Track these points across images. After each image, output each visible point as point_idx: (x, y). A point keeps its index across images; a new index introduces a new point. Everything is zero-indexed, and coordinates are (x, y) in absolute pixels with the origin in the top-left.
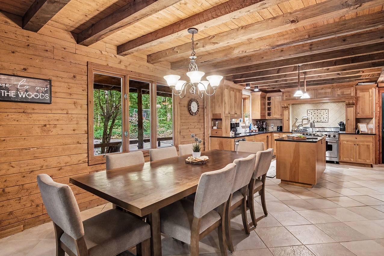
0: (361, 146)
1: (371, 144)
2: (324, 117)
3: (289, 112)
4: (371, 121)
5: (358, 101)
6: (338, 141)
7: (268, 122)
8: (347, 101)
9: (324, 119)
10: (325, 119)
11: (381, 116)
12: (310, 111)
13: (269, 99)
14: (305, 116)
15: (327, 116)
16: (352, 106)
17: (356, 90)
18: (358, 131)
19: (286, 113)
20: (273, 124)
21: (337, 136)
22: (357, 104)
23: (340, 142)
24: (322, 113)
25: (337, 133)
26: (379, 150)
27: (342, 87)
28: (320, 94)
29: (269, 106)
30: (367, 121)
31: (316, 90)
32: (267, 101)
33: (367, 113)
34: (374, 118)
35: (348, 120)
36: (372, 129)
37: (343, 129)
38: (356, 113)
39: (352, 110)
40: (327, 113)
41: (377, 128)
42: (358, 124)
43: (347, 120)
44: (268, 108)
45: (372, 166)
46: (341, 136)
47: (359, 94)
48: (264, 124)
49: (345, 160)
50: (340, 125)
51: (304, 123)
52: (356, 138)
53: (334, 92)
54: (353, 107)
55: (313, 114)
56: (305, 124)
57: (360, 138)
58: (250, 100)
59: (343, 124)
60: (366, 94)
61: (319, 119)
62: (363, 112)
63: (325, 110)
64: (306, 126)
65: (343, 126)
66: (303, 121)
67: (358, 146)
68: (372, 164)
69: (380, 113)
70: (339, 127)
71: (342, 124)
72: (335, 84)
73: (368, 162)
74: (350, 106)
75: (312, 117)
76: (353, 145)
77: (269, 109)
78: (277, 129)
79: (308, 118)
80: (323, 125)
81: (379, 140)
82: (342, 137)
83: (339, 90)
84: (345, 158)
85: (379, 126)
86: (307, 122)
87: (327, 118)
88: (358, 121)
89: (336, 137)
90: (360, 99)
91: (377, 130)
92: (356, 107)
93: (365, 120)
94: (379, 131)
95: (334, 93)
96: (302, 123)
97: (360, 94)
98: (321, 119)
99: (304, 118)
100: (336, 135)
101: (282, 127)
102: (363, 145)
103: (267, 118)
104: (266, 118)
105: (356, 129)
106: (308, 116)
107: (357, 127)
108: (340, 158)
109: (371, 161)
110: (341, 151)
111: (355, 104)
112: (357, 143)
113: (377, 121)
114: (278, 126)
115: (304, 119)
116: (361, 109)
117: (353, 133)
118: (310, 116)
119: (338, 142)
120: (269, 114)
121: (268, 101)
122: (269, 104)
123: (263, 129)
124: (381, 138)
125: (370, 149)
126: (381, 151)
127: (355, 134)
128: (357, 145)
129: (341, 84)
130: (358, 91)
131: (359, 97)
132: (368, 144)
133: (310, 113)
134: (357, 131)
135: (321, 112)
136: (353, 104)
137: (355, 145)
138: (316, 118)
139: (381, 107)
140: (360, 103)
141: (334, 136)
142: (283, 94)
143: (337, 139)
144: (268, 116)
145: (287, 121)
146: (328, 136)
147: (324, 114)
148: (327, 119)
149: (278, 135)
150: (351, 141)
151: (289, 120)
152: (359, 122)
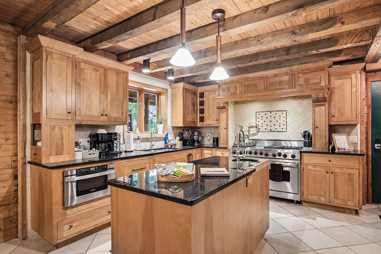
0: (339, 175)
1: (356, 173)
2: (280, 124)
3: (227, 116)
4: (354, 131)
5: (333, 95)
6: (299, 165)
7: (203, 131)
8: (314, 96)
9: (280, 126)
10: (282, 126)
11: (370, 121)
12: (260, 113)
13: (202, 95)
14: (253, 121)
15: (285, 121)
16: (322, 103)
17: (329, 76)
18: (333, 148)
19: (223, 116)
20: (209, 135)
21: (298, 156)
22: (330, 101)
23: (302, 166)
24: (277, 116)
25: (298, 151)
26: (367, 180)
27: (306, 71)
28: (272, 84)
29: (201, 107)
30: (348, 129)
31: (266, 78)
32: (199, 99)
33: (348, 116)
34: (359, 125)
35: (317, 128)
36: (355, 144)
37: (308, 143)
38: (330, 116)
39: (322, 110)
40: (285, 117)
41: (364, 141)
42: (333, 134)
43: (315, 128)
44: (200, 109)
45: (357, 212)
46: (305, 156)
47: (334, 82)
48: (196, 134)
49: (311, 198)
50: (304, 137)
51: (251, 133)
52: (330, 161)
53: (294, 81)
54: (324, 105)
55: (264, 119)
56: (254, 135)
57: (335, 160)
58: (167, 96)
59: (309, 134)
60: (346, 82)
61: (273, 126)
62: (341, 114)
63: (282, 112)
64: (255, 138)
65: (309, 138)
66: (251, 129)
67: (333, 175)
68: (358, 209)
69: (368, 117)
70: (303, 139)
71: (307, 135)
72: (294, 68)
73: (350, 204)
74: (320, 103)
75: (263, 123)
76: (324, 173)
77: (202, 111)
78: (213, 143)
79: (257, 125)
80: (279, 136)
81: (367, 163)
82: (307, 158)
83: (302, 76)
84: (311, 195)
85: (367, 138)
86: (255, 132)
87: (285, 125)
88: (333, 129)
89: (295, 159)
90: (336, 91)
91: (365, 145)
92: (329, 105)
93: (344, 128)
94: (367, 147)
95: (294, 83)
96: (249, 133)
97: (336, 83)
98: (276, 127)
99: (251, 124)
100: (296, 155)
101: (217, 138)
102: (342, 173)
103: (198, 126)
104: (197, 124)
105: (330, 143)
106: (257, 121)
107: (330, 141)
108: (302, 194)
109: (355, 204)
110: (305, 184)
111: (327, 99)
112: (332, 170)
113: (364, 130)
114: (214, 138)
115: (252, 127)
116: (337, 110)
117: (325, 150)
118: (260, 122)
119: (300, 167)
120: (202, 119)
121: (201, 99)
122: (202, 103)
123: (194, 141)
124: (370, 159)
125: (355, 181)
126: (370, 181)
127: (328, 153)
128: (332, 173)
129: (304, 65)
130: (333, 78)
131: (334, 88)
132: (350, 171)
133: (260, 118)
134: (331, 147)
135: (275, 116)
136: (324, 100)
137: (327, 172)
138: (269, 126)
139: (370, 106)
140: (336, 98)
141: (293, 156)
142: (219, 86)
143: (298, 162)
144: (200, 121)
145: (225, 130)
146: (283, 156)
147: (280, 118)
148: (285, 127)
149: (210, 152)
150: (321, 166)
151: (227, 128)
152: (335, 132)
